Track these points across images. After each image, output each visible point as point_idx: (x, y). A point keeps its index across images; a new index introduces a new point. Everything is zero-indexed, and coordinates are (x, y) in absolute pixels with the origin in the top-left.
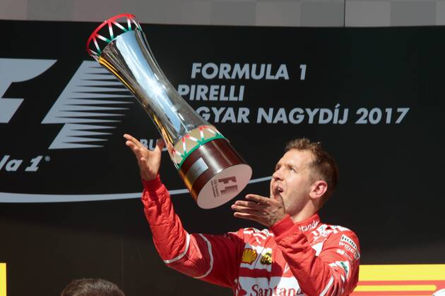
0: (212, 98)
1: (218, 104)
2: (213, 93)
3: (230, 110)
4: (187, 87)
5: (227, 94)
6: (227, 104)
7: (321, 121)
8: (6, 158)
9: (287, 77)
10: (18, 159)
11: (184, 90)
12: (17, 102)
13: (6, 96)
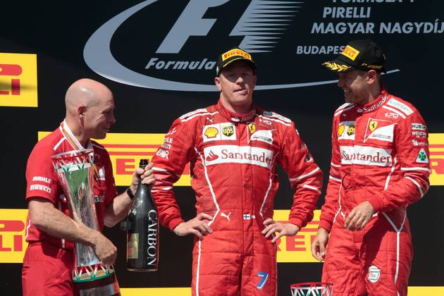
1: (352, 20)
2: (348, 12)
4: (330, 9)
7: (425, 31)
8: (205, 60)
10: (213, 61)
11: (328, 11)
12: (213, 21)
13: (204, 17)
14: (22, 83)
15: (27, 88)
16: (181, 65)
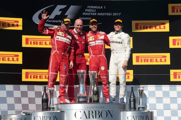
0: (91, 11)
1: (92, 12)
3: (93, 13)
5: (93, 11)
6: (93, 12)
7: (107, 15)
8: (59, 20)
9: (102, 8)
11: (86, 10)
12: (61, 12)
13: (59, 11)
14: (19, 24)
15: (20, 26)
16: (54, 21)
